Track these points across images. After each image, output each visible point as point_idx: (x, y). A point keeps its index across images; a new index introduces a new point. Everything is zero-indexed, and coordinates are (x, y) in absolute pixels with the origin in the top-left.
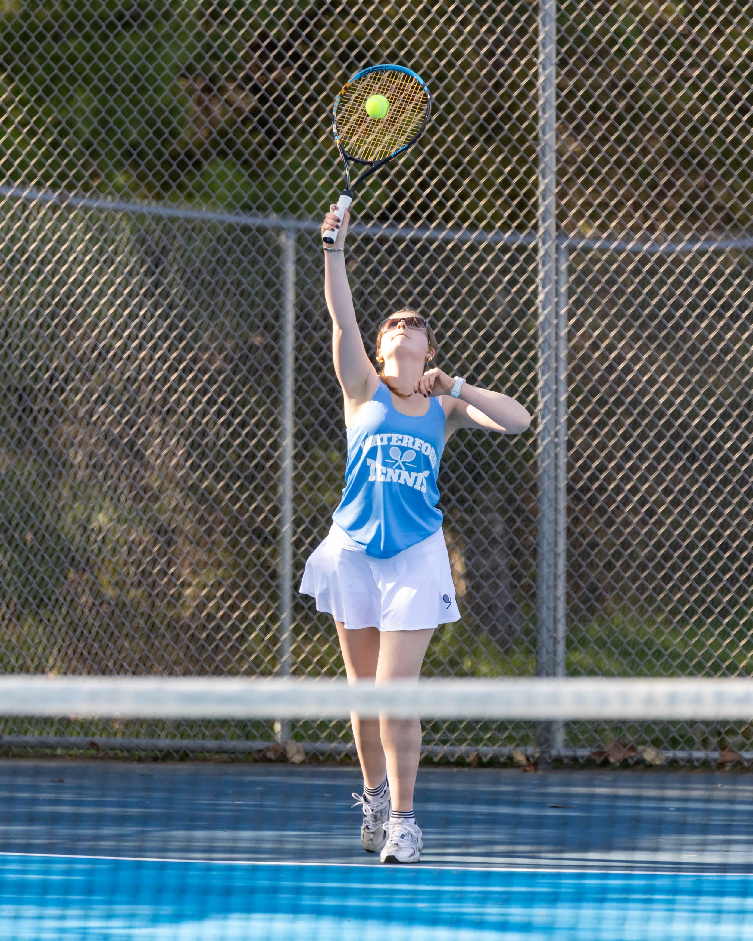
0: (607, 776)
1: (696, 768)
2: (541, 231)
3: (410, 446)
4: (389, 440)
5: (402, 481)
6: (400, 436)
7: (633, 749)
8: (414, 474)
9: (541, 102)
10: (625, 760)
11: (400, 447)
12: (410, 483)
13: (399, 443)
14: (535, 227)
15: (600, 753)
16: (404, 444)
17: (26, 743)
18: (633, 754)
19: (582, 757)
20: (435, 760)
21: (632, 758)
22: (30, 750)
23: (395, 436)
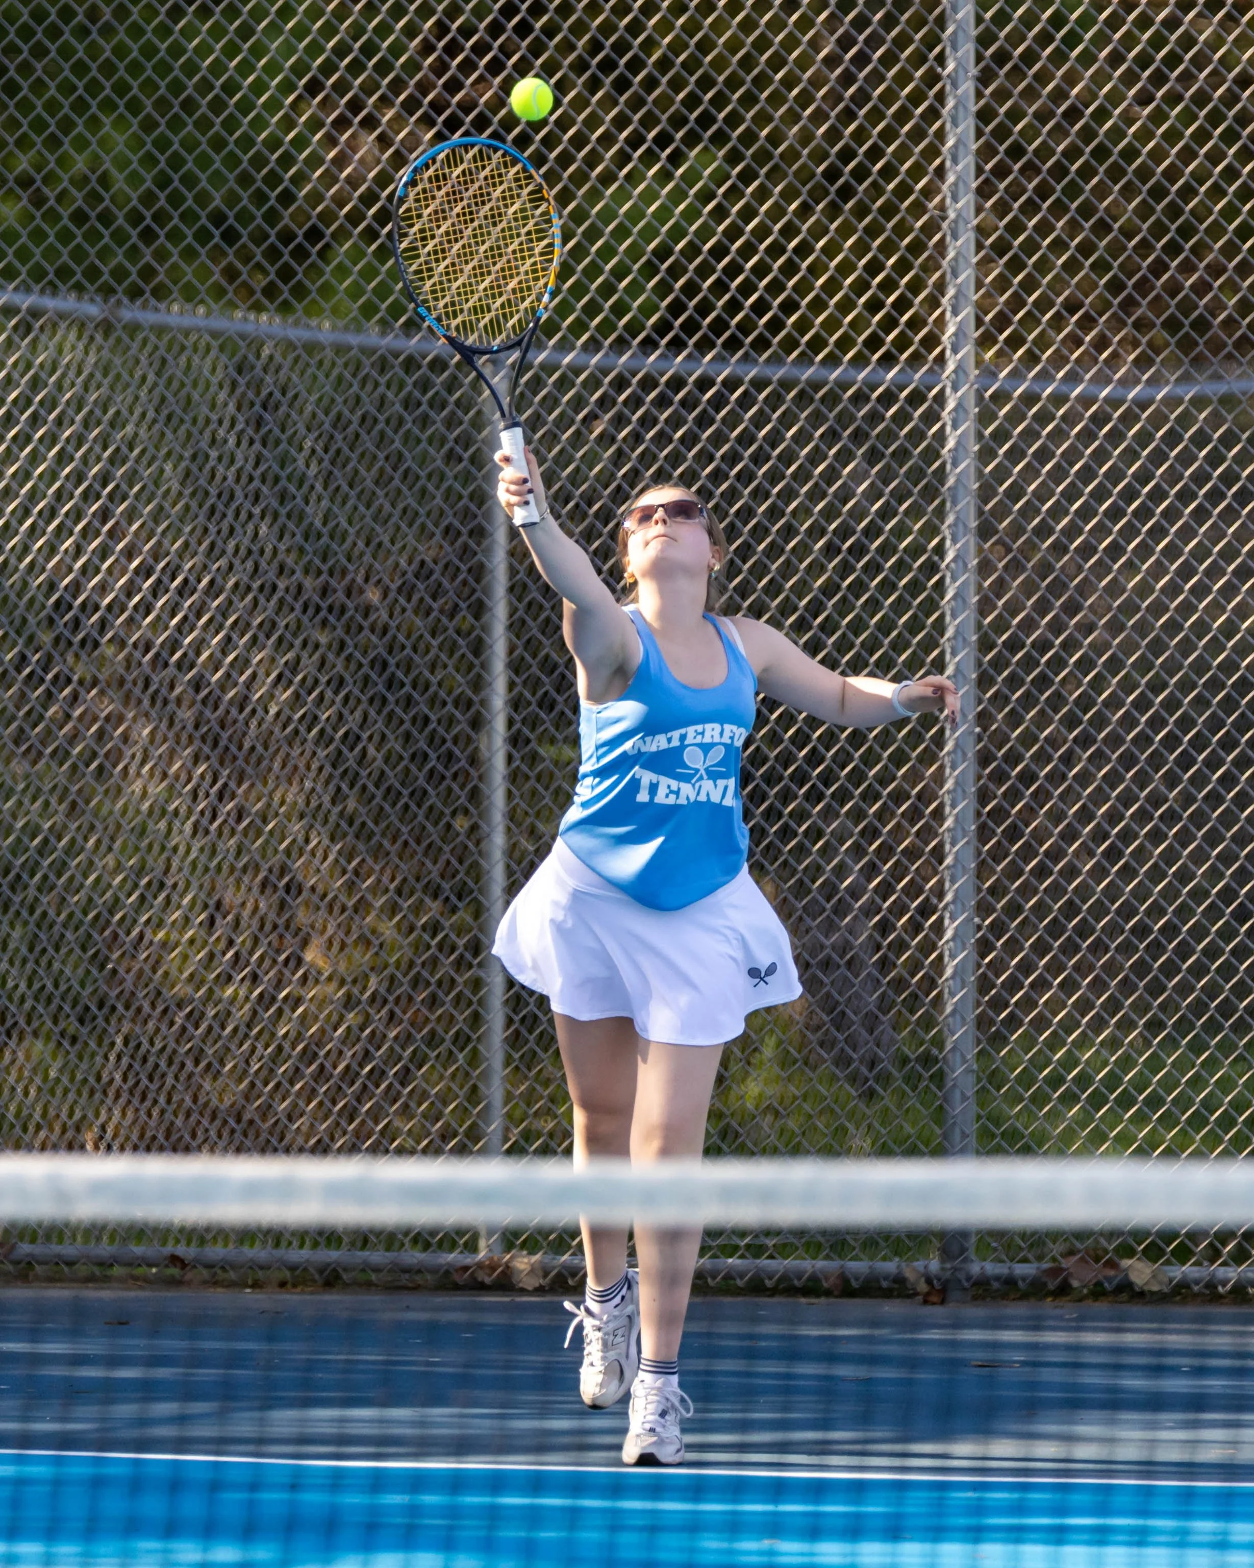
0: (1067, 1310)
1: (1221, 1296)
2: (951, 366)
3: (717, 739)
4: (683, 737)
5: (702, 798)
6: (699, 728)
7: (1111, 1264)
8: (721, 783)
9: (950, 143)
10: (1099, 1284)
11: (700, 746)
12: (716, 798)
13: (699, 739)
14: (941, 360)
15: (1055, 1271)
16: (707, 739)
17: (59, 1256)
18: (1112, 1273)
19: (1024, 1279)
20: (769, 1283)
21: (1109, 1279)
22: (66, 1269)
23: (691, 730)
